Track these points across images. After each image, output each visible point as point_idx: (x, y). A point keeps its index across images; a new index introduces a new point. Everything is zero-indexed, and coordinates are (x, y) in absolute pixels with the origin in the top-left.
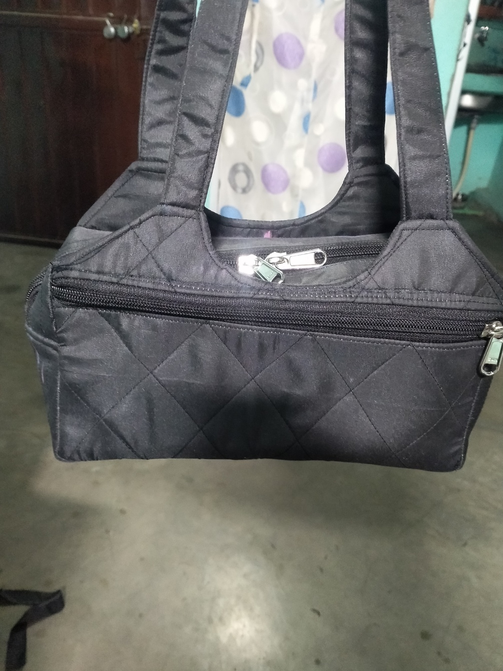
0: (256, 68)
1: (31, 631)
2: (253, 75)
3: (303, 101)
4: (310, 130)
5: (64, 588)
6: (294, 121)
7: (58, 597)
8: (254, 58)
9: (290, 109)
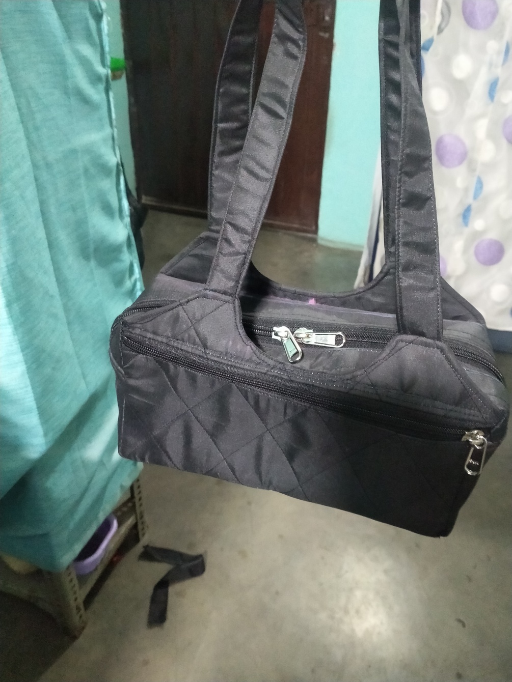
0: (440, 30)
1: (172, 590)
2: (435, 37)
3: (491, 65)
4: (496, 99)
5: (206, 552)
6: (479, 88)
7: (199, 561)
8: (438, 19)
9: (475, 74)
